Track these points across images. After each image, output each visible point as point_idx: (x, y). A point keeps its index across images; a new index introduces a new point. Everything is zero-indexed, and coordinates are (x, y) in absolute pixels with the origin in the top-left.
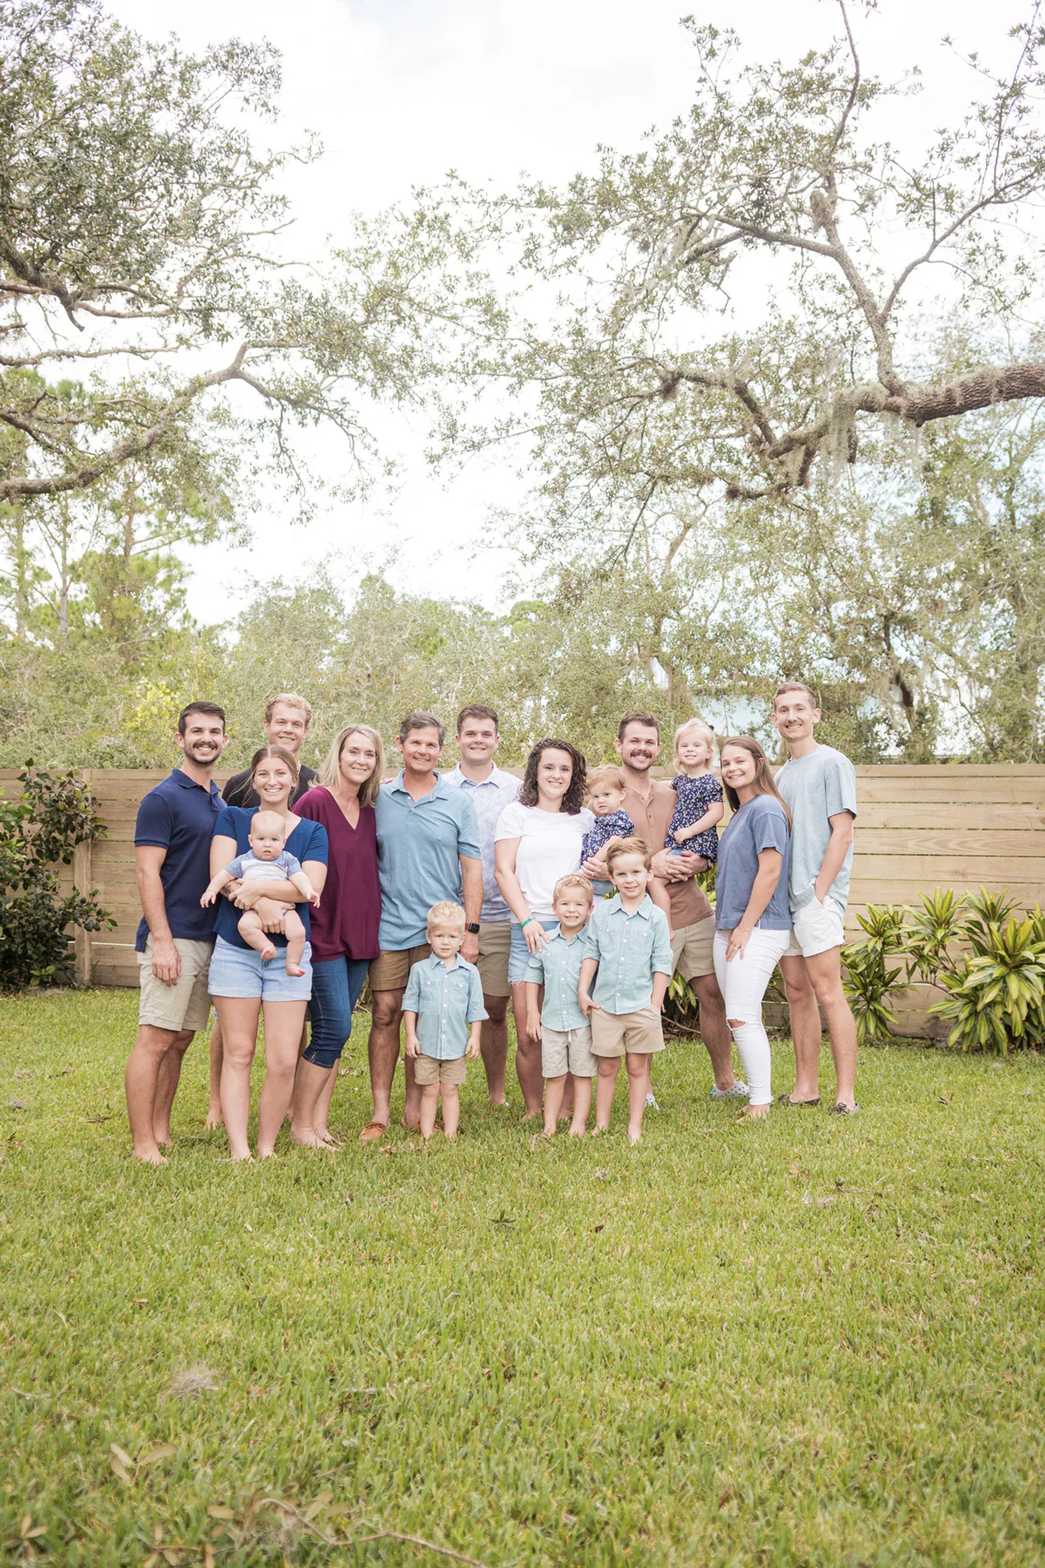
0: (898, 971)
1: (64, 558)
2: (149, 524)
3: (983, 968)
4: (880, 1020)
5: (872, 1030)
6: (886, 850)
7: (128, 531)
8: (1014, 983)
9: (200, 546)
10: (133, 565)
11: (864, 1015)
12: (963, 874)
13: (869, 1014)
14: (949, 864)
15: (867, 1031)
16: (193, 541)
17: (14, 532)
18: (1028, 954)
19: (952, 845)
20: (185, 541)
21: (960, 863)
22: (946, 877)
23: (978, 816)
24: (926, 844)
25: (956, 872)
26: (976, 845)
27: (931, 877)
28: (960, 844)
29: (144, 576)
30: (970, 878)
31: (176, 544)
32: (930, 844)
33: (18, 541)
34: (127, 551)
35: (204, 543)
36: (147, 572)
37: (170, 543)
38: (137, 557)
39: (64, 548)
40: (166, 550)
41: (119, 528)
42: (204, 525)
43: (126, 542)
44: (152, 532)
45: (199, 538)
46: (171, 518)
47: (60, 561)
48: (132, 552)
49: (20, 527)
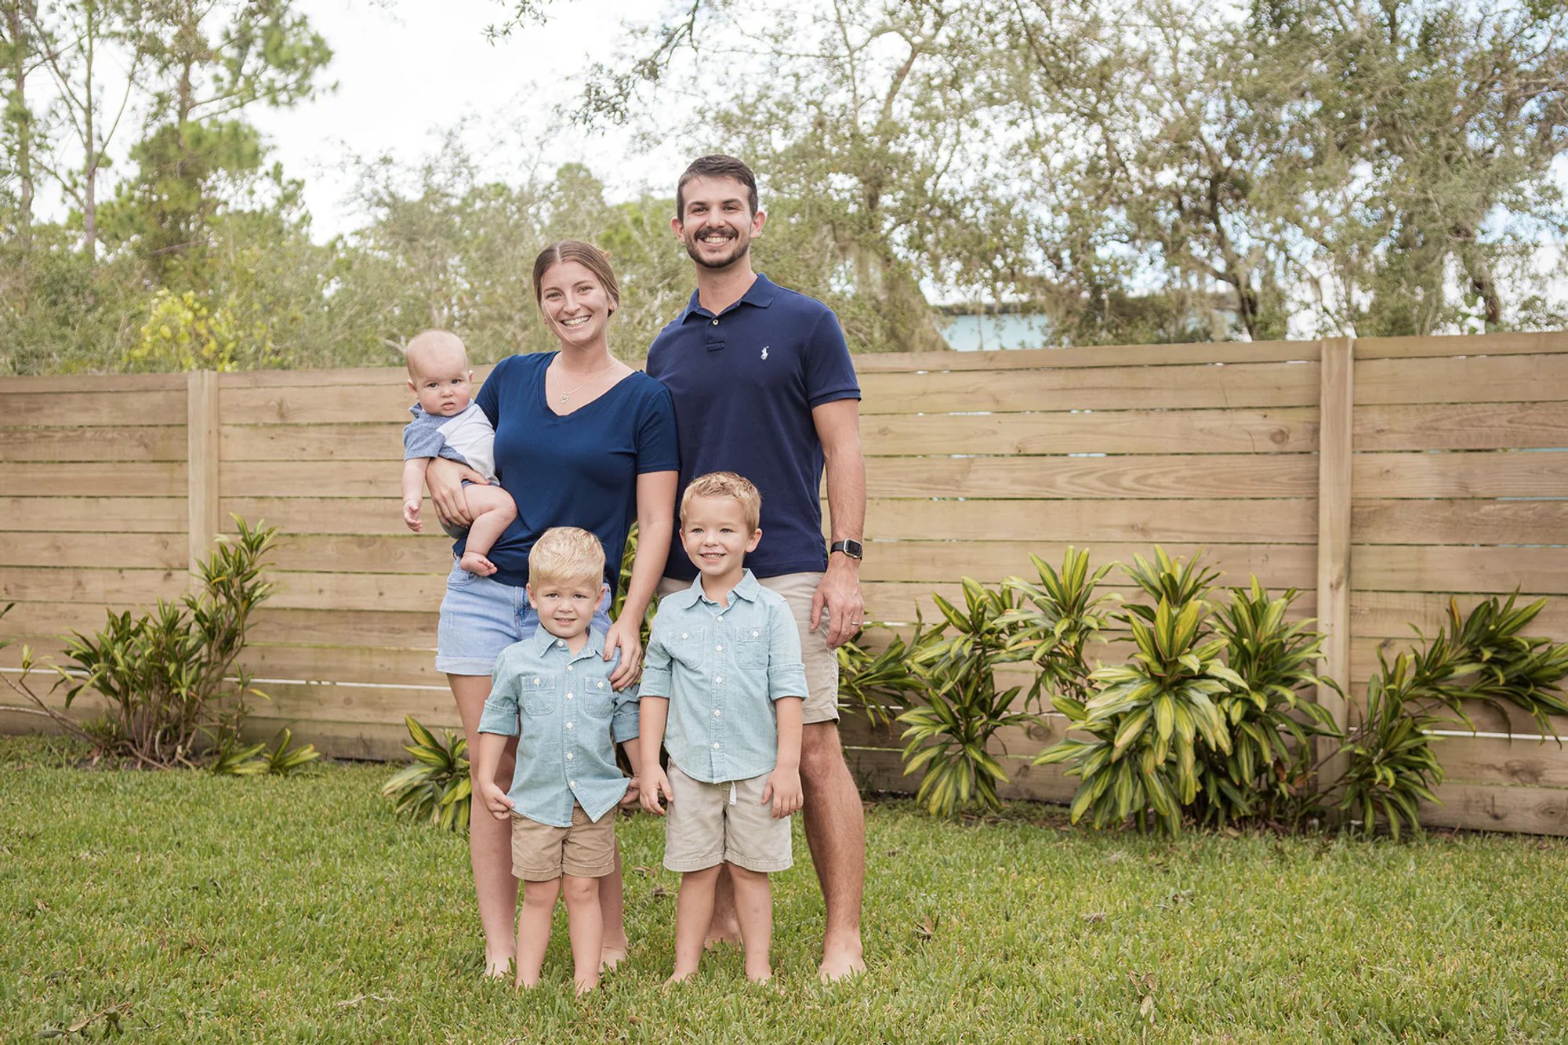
0: (1015, 692)
1: (89, 124)
2: (217, 79)
3: (1116, 686)
4: (981, 774)
5: (964, 794)
6: (1020, 491)
7: (185, 87)
8: (1166, 712)
9: (284, 109)
10: (186, 134)
11: (955, 767)
12: (1144, 531)
13: (962, 764)
14: (1120, 514)
15: (958, 797)
16: (274, 102)
17: (9, 85)
18: (1192, 662)
19: (1126, 481)
20: (264, 102)
21: (1139, 514)
22: (1118, 535)
23: (1168, 431)
24: (1086, 480)
25: (1133, 527)
26: (1164, 481)
27: (1092, 537)
28: (1137, 480)
29: (200, 151)
30: (1155, 537)
31: (250, 107)
32: (1091, 481)
33: (17, 96)
34: (183, 114)
35: (290, 102)
36: (205, 145)
37: (242, 105)
38: (196, 124)
39: (89, 111)
40: (235, 114)
41: (169, 82)
42: (292, 79)
43: (182, 103)
44: (219, 89)
45: (283, 97)
46: (247, 69)
47: (84, 128)
48: (191, 118)
49: (20, 79)
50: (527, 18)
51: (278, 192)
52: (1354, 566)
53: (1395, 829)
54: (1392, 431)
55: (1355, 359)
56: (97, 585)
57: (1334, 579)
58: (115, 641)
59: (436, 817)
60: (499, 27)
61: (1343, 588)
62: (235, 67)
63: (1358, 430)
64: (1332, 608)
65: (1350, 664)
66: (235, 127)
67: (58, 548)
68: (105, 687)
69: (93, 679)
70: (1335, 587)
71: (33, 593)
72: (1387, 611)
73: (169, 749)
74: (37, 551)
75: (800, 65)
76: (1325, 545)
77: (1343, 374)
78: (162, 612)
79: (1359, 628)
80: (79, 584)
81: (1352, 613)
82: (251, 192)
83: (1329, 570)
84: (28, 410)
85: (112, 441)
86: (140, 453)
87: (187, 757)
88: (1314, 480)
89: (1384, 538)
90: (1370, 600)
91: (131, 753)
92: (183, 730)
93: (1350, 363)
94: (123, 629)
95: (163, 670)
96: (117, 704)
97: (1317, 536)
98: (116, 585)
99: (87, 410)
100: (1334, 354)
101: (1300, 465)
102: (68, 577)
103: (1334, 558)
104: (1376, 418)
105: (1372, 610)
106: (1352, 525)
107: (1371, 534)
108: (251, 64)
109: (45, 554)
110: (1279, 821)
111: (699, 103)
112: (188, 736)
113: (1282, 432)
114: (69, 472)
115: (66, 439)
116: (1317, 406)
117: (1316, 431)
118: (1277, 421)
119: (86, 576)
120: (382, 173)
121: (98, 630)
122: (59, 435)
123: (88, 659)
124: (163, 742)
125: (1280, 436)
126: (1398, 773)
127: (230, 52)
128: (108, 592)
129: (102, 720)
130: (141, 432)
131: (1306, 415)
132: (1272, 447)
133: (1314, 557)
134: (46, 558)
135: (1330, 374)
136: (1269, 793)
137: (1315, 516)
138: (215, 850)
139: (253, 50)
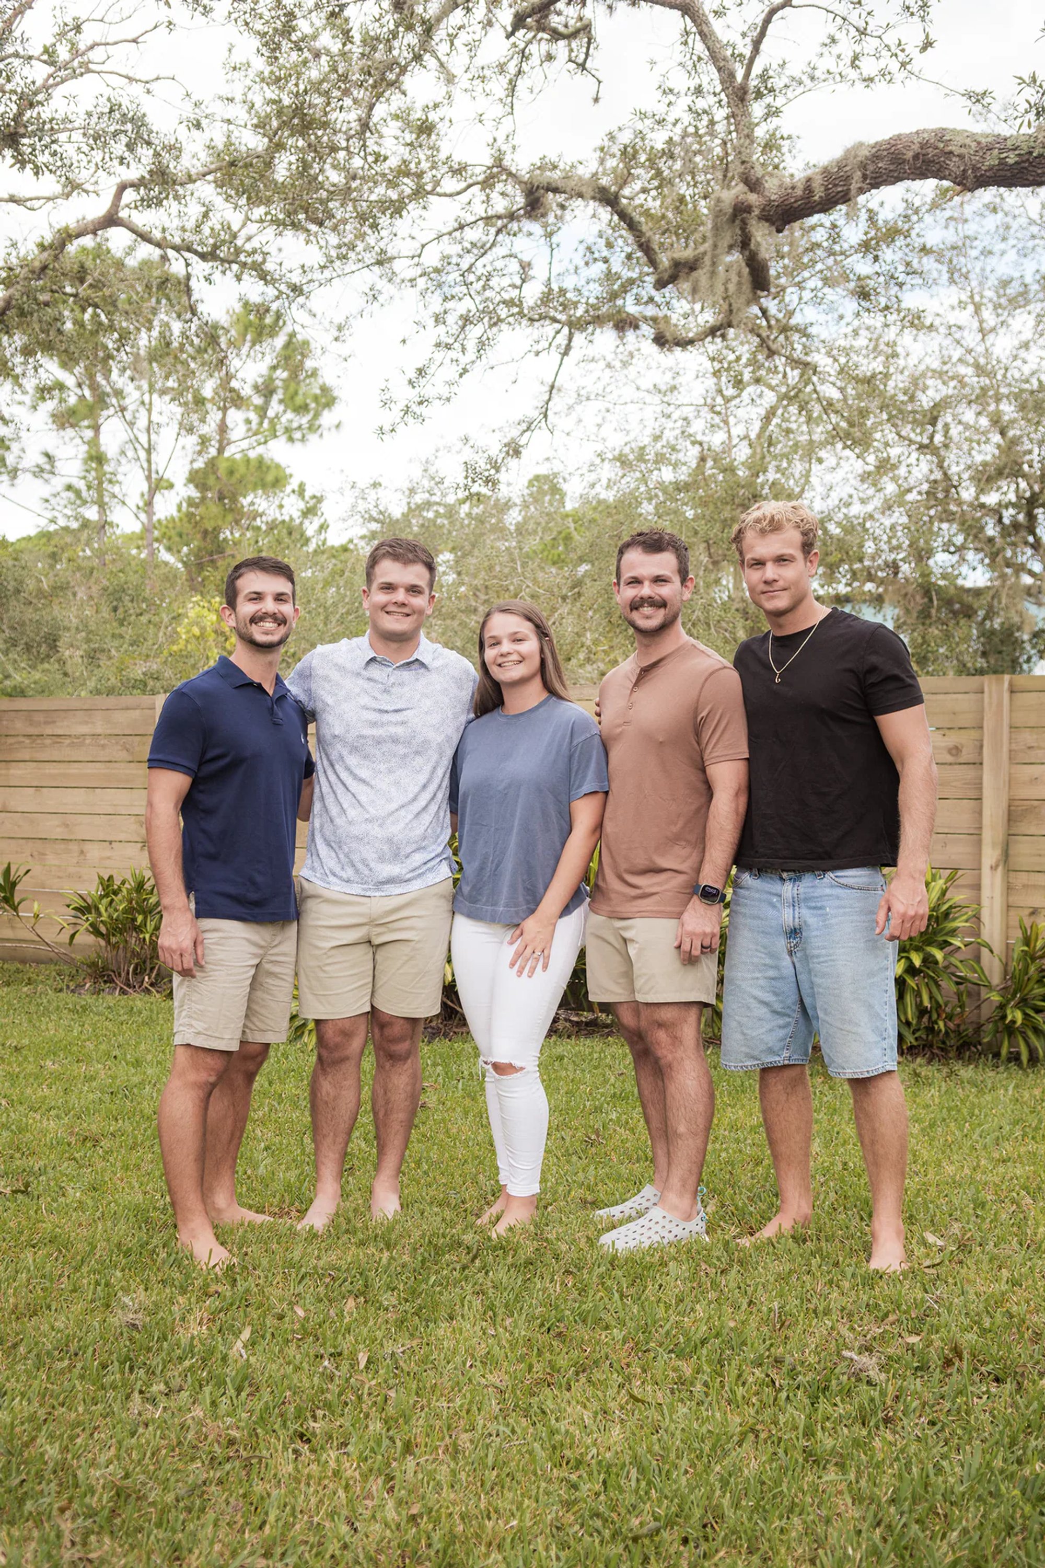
1: (149, 461)
2: (248, 421)
7: (223, 428)
9: (298, 445)
10: (223, 467)
16: (291, 439)
17: (89, 434)
20: (283, 439)
29: (234, 480)
31: (271, 443)
33: (94, 443)
34: (221, 450)
35: (303, 439)
36: (237, 475)
37: (265, 442)
38: (230, 459)
39: (149, 451)
40: (260, 450)
41: (209, 428)
42: (304, 420)
43: (220, 442)
44: (249, 430)
45: (297, 435)
46: (271, 413)
47: (145, 465)
48: (227, 454)
49: (96, 428)
50: (409, 418)
51: (302, 505)
52: (1011, 852)
53: (1025, 1057)
54: (1039, 748)
55: (1012, 692)
56: (94, 852)
57: (993, 862)
58: (102, 897)
59: (305, 1038)
60: (387, 428)
61: (1000, 868)
62: (262, 411)
63: (1014, 747)
64: (992, 885)
65: (1008, 927)
66: (260, 461)
67: (67, 826)
68: (96, 932)
69: (87, 925)
70: (993, 868)
71: (51, 860)
72: (1034, 886)
73: (139, 978)
74: (52, 828)
75: (688, 411)
76: (987, 835)
77: (1000, 705)
78: (134, 875)
79: (1015, 899)
80: (82, 852)
81: (1009, 888)
82: (281, 506)
83: (990, 855)
84: (46, 723)
85: (103, 746)
86: (124, 755)
87: (152, 985)
88: (979, 786)
89: (1032, 830)
90: (1022, 878)
91: (112, 981)
92: (148, 966)
93: (1006, 695)
94: (109, 888)
95: (134, 920)
96: (103, 943)
97: (980, 828)
98: (108, 854)
99: (86, 723)
100: (994, 687)
101: (968, 773)
102: (74, 847)
103: (994, 845)
104: (1028, 738)
105: (1024, 886)
106: (1009, 820)
107: (1023, 828)
108: (275, 407)
109: (59, 830)
110: (942, 1049)
111: (599, 447)
112: (152, 969)
113: (956, 748)
114: (74, 769)
115: (72, 745)
116: (981, 728)
117: (981, 747)
118: (953, 739)
119: (87, 847)
120: (372, 495)
121: (92, 889)
122: (68, 741)
123: (83, 910)
124: (135, 972)
125: (955, 750)
126: (1025, 1015)
127: (258, 400)
128: (102, 859)
129: (93, 956)
130: (125, 739)
131: (974, 734)
132: (950, 759)
133: (979, 843)
134: (59, 833)
135: (990, 704)
136: (930, 1030)
137: (980, 813)
138: (137, 1063)
139: (276, 398)
